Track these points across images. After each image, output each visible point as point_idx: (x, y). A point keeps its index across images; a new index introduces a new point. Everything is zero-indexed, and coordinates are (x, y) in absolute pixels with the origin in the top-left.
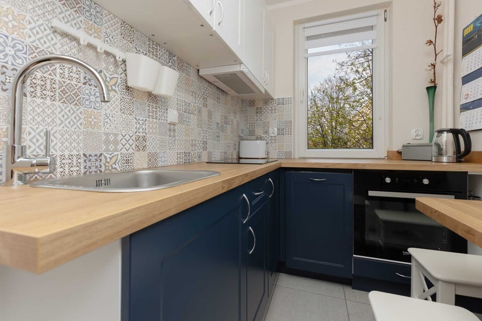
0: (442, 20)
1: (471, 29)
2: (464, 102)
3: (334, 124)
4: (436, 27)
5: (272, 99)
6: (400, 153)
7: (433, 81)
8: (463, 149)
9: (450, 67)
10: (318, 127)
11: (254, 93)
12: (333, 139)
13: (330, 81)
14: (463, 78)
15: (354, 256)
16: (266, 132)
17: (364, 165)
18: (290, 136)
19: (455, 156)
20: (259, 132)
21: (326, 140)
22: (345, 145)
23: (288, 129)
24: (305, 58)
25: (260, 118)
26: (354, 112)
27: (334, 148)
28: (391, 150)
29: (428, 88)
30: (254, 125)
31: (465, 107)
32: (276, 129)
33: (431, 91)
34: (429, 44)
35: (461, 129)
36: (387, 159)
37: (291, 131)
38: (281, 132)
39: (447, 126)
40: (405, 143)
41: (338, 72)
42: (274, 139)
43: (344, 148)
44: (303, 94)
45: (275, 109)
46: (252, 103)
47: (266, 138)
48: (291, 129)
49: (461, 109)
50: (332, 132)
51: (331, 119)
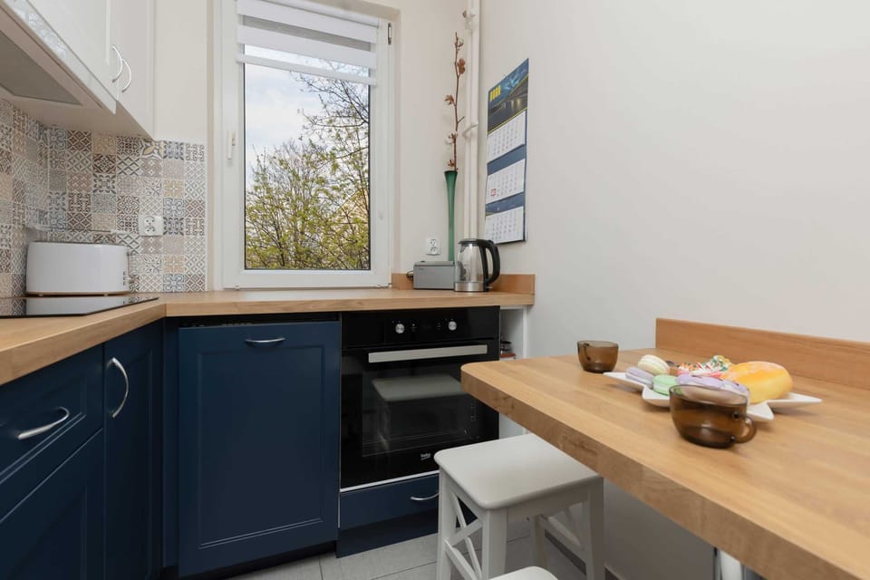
0: (464, 69)
1: (497, 93)
2: (490, 200)
3: (299, 224)
4: (458, 77)
5: (148, 140)
6: (410, 277)
7: (453, 164)
8: (491, 271)
9: (474, 144)
10: (271, 229)
11: (78, 103)
12: (297, 252)
13: (292, 147)
14: (489, 164)
15: (342, 490)
16: (128, 225)
17: (360, 302)
18: (198, 236)
19: (482, 282)
20: (104, 220)
21: (285, 252)
22: (317, 264)
23: (195, 221)
24: (238, 63)
25: (110, 184)
26: (334, 208)
27: (301, 268)
28: (396, 272)
29: (447, 173)
30: (88, 203)
31: (492, 209)
32: (159, 218)
33: (451, 178)
34: (449, 101)
35: (490, 241)
36: (393, 287)
37: (202, 227)
38: (173, 226)
39: (470, 234)
40: (418, 260)
41: (307, 133)
42: (151, 242)
43: (317, 269)
44: (233, 145)
45: (157, 168)
46: (79, 139)
47: (128, 241)
48: (202, 221)
49: (486, 211)
50: (296, 240)
51: (295, 215)
